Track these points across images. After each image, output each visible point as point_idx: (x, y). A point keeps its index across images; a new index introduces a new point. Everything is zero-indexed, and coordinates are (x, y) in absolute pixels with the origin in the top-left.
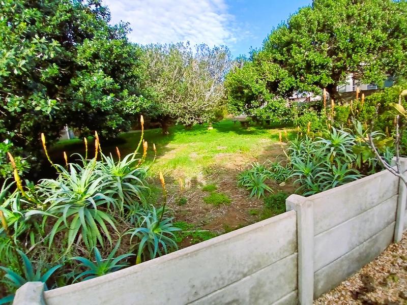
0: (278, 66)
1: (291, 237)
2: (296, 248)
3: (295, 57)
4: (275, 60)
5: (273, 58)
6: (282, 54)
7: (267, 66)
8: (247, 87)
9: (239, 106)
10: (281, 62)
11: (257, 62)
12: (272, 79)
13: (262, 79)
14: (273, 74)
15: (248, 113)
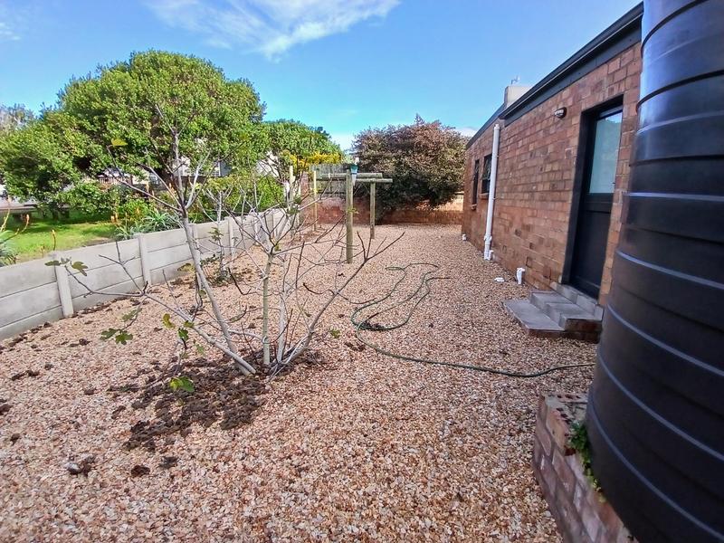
0: (88, 137)
1: (137, 249)
2: (140, 256)
3: (111, 132)
4: (82, 128)
5: (79, 125)
6: (92, 123)
7: (71, 135)
8: (44, 161)
9: (27, 187)
10: (91, 133)
11: (51, 125)
12: (81, 153)
13: (65, 153)
14: (81, 147)
15: (41, 199)
